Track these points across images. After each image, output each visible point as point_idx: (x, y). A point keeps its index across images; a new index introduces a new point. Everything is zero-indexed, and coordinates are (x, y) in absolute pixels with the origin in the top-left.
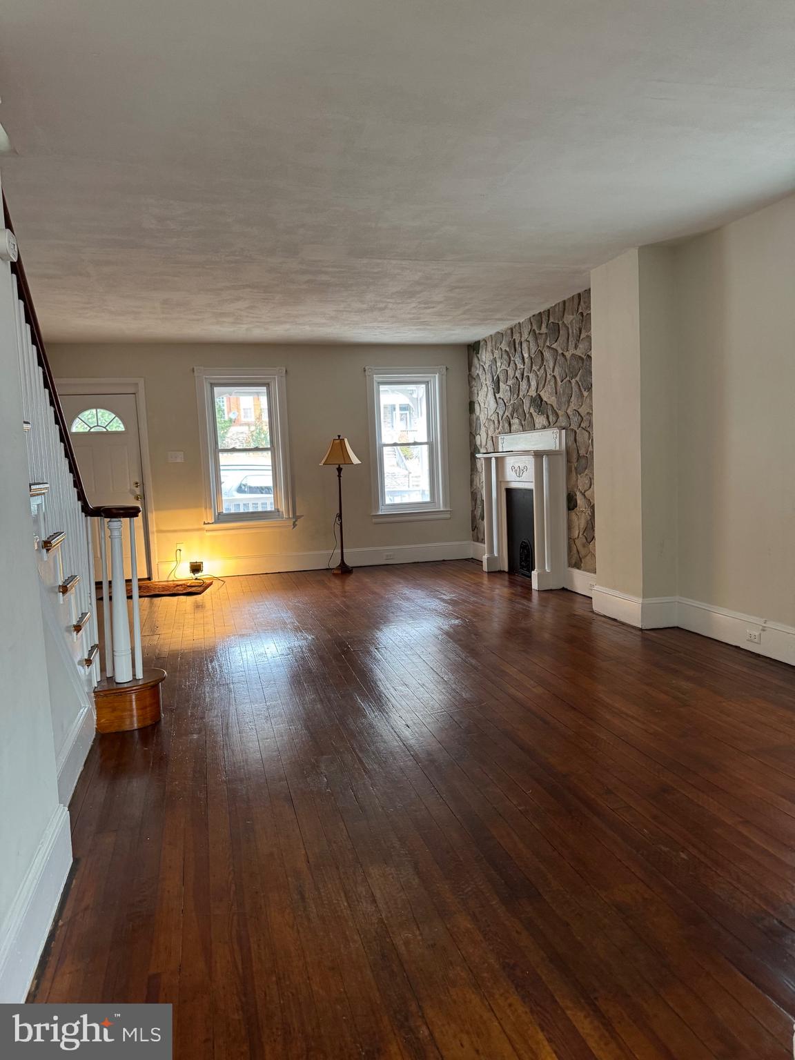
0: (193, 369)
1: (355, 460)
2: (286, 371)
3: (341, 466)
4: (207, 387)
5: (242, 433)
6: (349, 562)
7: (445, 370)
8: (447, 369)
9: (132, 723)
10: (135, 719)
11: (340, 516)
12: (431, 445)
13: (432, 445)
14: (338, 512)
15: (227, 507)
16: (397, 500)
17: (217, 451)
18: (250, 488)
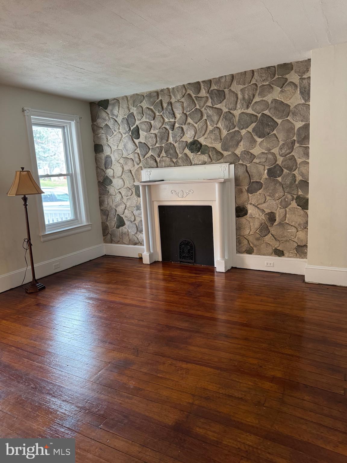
13: (72, 176)
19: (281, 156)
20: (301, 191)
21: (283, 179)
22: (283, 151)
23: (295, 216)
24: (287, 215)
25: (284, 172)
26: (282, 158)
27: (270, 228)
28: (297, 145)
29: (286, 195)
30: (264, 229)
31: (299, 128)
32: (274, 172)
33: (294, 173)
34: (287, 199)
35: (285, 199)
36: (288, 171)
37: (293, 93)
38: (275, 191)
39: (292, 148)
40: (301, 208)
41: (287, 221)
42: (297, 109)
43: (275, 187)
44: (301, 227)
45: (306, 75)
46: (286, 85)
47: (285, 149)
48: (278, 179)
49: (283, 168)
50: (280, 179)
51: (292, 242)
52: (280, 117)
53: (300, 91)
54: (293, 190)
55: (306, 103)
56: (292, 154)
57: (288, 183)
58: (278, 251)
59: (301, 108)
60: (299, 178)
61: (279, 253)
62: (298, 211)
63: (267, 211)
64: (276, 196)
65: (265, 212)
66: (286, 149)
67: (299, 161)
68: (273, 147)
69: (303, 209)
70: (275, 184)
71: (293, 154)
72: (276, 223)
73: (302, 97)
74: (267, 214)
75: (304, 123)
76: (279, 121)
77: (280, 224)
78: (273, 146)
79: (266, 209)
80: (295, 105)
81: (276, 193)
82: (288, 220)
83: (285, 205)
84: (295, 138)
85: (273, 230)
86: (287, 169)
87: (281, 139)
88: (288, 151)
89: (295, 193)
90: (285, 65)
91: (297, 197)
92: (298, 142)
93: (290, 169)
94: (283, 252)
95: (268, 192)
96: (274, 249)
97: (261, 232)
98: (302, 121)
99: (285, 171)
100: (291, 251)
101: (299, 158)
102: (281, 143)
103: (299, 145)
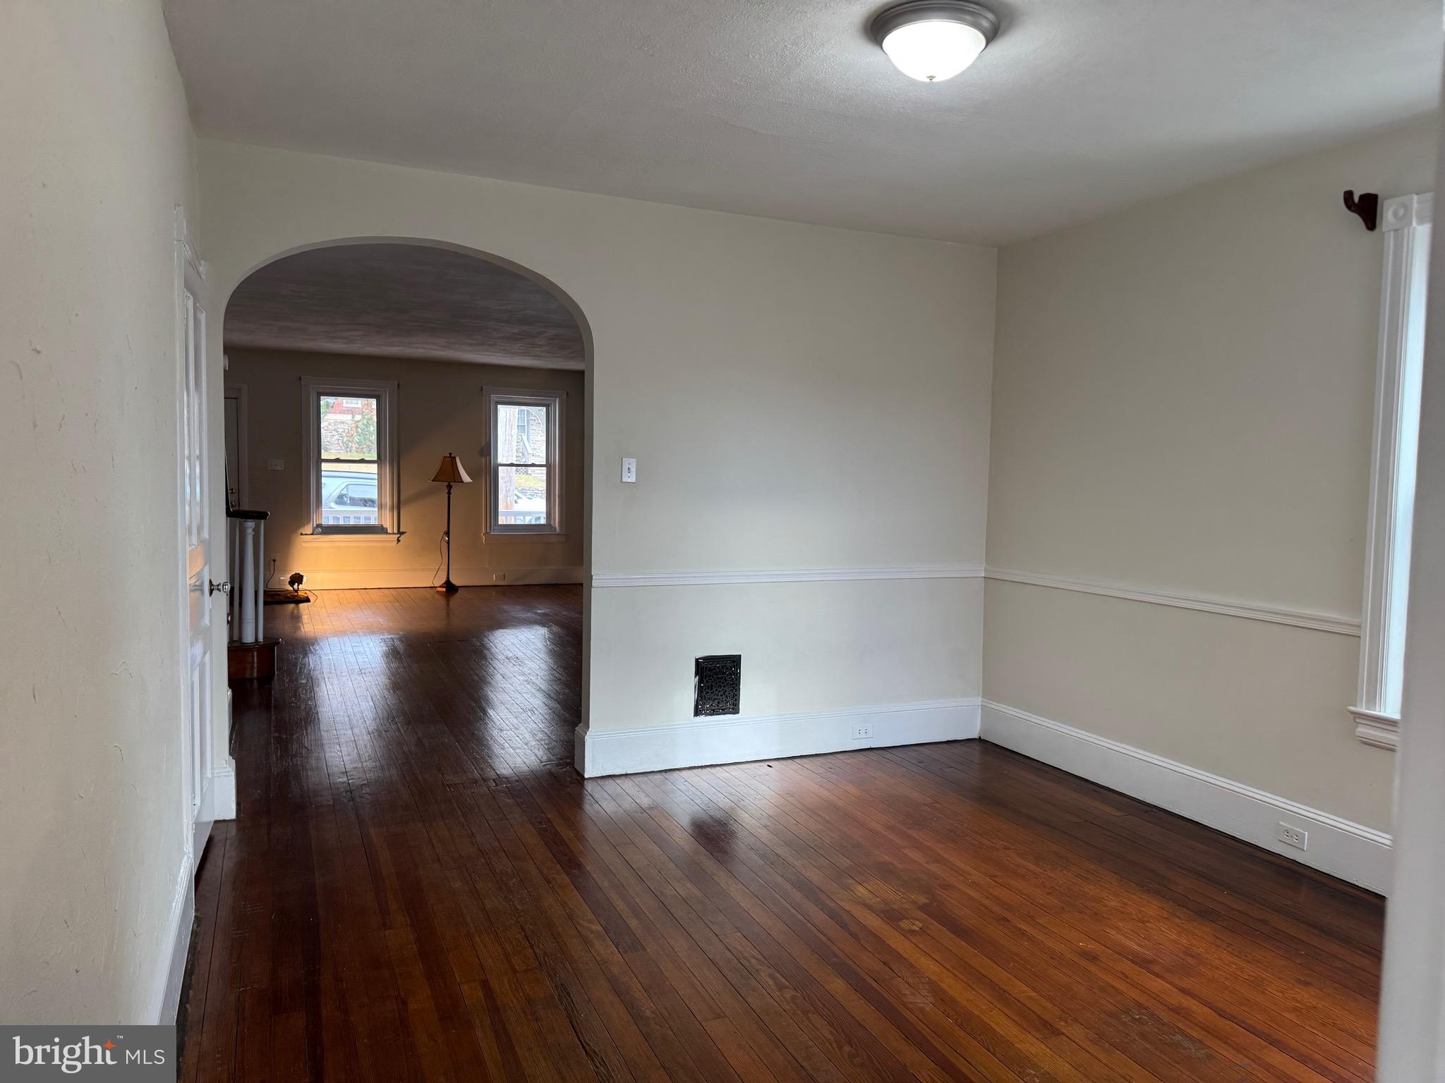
0: (300, 378)
1: (466, 478)
2: (398, 385)
3: (451, 484)
4: (313, 396)
5: (343, 423)
6: (455, 581)
7: (565, 396)
8: (567, 394)
9: (252, 674)
10: (255, 670)
11: (448, 533)
12: (548, 466)
13: (550, 465)
14: (446, 529)
15: (327, 518)
16: (512, 521)
17: (320, 461)
18: (351, 499)
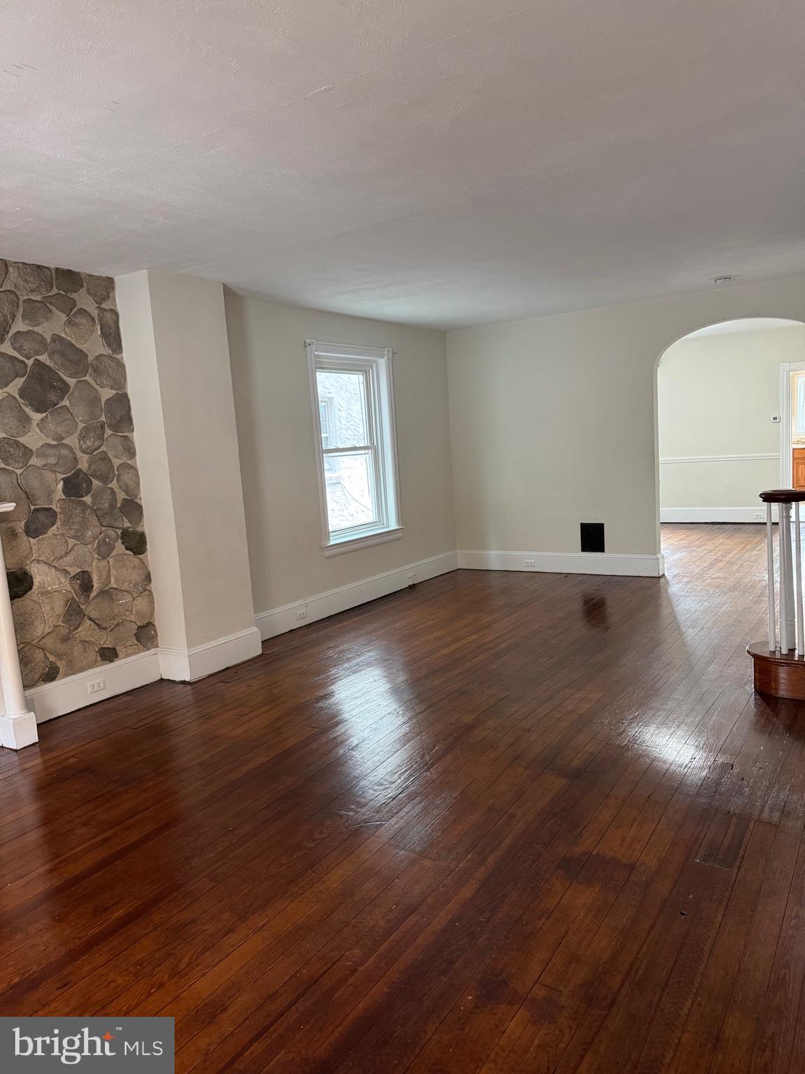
19: (85, 452)
20: (127, 520)
21: (94, 497)
22: (89, 443)
23: (127, 569)
24: (113, 572)
25: (94, 485)
26: (86, 457)
27: (83, 607)
28: (108, 432)
29: (105, 530)
30: (73, 613)
31: (108, 400)
32: (74, 486)
33: (110, 486)
34: (107, 540)
35: (104, 540)
36: (100, 484)
37: (90, 331)
38: (84, 524)
39: (101, 437)
40: (131, 553)
41: (113, 584)
42: (102, 364)
43: (83, 517)
44: (138, 590)
45: (107, 305)
46: (75, 313)
47: (92, 439)
48: (83, 499)
49: (91, 478)
50: (88, 499)
51: (127, 624)
52: (74, 373)
53: (101, 330)
54: (116, 520)
55: (114, 356)
56: (103, 448)
57: (106, 505)
58: (106, 651)
59: (109, 363)
60: (121, 496)
61: (109, 655)
62: (130, 560)
63: (74, 571)
64: (88, 536)
65: (70, 574)
66: (94, 438)
67: (116, 462)
68: (69, 434)
69: (135, 554)
70: (83, 511)
71: (105, 449)
72: (93, 595)
73: (106, 343)
74: (74, 576)
75: (114, 392)
76: (71, 381)
77: (102, 593)
78: (68, 432)
79: (71, 566)
80: (95, 355)
81: (88, 528)
82: (117, 580)
83: (104, 551)
84: (103, 418)
85: (91, 610)
86: (97, 478)
87: (80, 419)
88: (97, 443)
89: (120, 526)
90: (70, 273)
91: (122, 533)
92: (110, 426)
93: (105, 479)
94: (114, 649)
95: (71, 529)
96: (97, 649)
97: (69, 620)
98: (112, 388)
99: (96, 482)
100: (128, 644)
101: (116, 457)
102: (81, 426)
103: (111, 432)
